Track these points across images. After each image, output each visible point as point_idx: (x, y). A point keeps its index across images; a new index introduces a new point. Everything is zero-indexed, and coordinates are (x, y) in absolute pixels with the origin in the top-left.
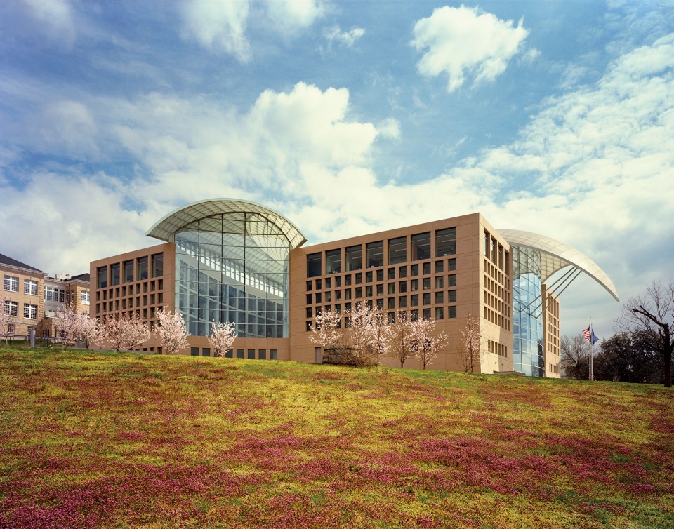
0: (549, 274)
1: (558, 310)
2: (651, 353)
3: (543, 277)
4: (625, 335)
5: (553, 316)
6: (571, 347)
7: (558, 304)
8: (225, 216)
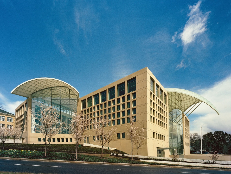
0: (185, 109)
1: (189, 124)
2: (221, 139)
3: (183, 111)
4: (211, 133)
5: (187, 125)
6: (193, 137)
7: (189, 121)
8: (53, 88)
